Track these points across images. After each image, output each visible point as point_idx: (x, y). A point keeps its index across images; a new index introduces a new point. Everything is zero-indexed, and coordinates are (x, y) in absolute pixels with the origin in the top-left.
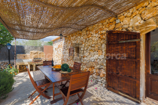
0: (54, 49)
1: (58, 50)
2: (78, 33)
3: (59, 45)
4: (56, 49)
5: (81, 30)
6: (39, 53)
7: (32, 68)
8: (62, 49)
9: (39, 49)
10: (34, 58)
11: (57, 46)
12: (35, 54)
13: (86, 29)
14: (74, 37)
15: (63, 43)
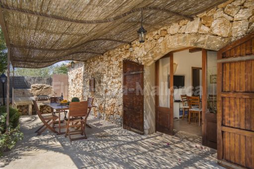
0: (70, 81)
1: (76, 82)
2: (99, 58)
3: (77, 74)
4: (72, 80)
5: (103, 54)
6: (45, 87)
7: (34, 111)
8: (81, 81)
9: (45, 81)
10: (38, 96)
11: (74, 76)
12: (38, 89)
13: (107, 53)
14: (96, 63)
15: (83, 70)
